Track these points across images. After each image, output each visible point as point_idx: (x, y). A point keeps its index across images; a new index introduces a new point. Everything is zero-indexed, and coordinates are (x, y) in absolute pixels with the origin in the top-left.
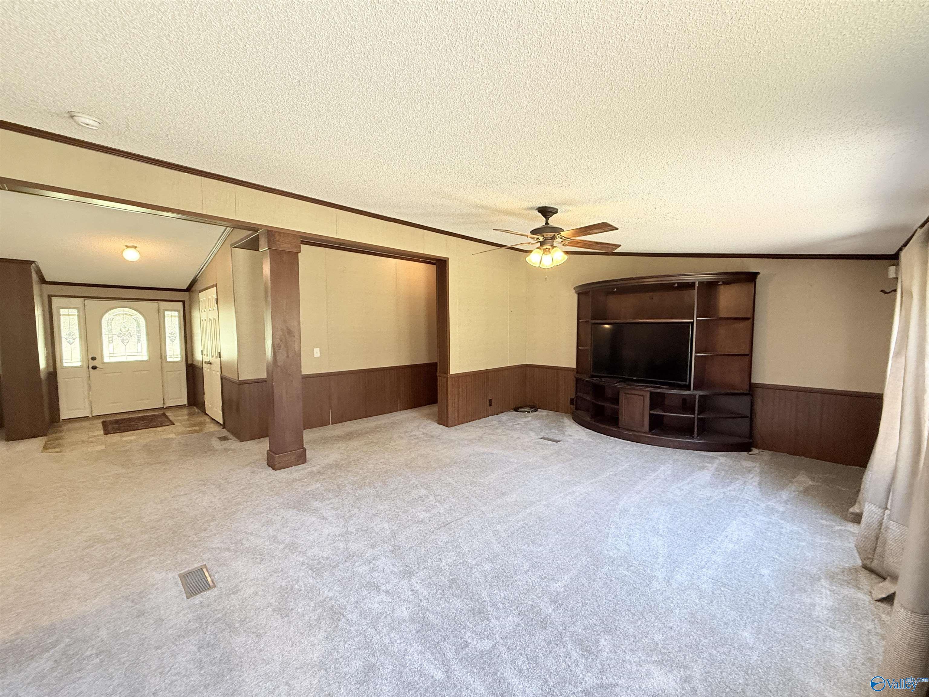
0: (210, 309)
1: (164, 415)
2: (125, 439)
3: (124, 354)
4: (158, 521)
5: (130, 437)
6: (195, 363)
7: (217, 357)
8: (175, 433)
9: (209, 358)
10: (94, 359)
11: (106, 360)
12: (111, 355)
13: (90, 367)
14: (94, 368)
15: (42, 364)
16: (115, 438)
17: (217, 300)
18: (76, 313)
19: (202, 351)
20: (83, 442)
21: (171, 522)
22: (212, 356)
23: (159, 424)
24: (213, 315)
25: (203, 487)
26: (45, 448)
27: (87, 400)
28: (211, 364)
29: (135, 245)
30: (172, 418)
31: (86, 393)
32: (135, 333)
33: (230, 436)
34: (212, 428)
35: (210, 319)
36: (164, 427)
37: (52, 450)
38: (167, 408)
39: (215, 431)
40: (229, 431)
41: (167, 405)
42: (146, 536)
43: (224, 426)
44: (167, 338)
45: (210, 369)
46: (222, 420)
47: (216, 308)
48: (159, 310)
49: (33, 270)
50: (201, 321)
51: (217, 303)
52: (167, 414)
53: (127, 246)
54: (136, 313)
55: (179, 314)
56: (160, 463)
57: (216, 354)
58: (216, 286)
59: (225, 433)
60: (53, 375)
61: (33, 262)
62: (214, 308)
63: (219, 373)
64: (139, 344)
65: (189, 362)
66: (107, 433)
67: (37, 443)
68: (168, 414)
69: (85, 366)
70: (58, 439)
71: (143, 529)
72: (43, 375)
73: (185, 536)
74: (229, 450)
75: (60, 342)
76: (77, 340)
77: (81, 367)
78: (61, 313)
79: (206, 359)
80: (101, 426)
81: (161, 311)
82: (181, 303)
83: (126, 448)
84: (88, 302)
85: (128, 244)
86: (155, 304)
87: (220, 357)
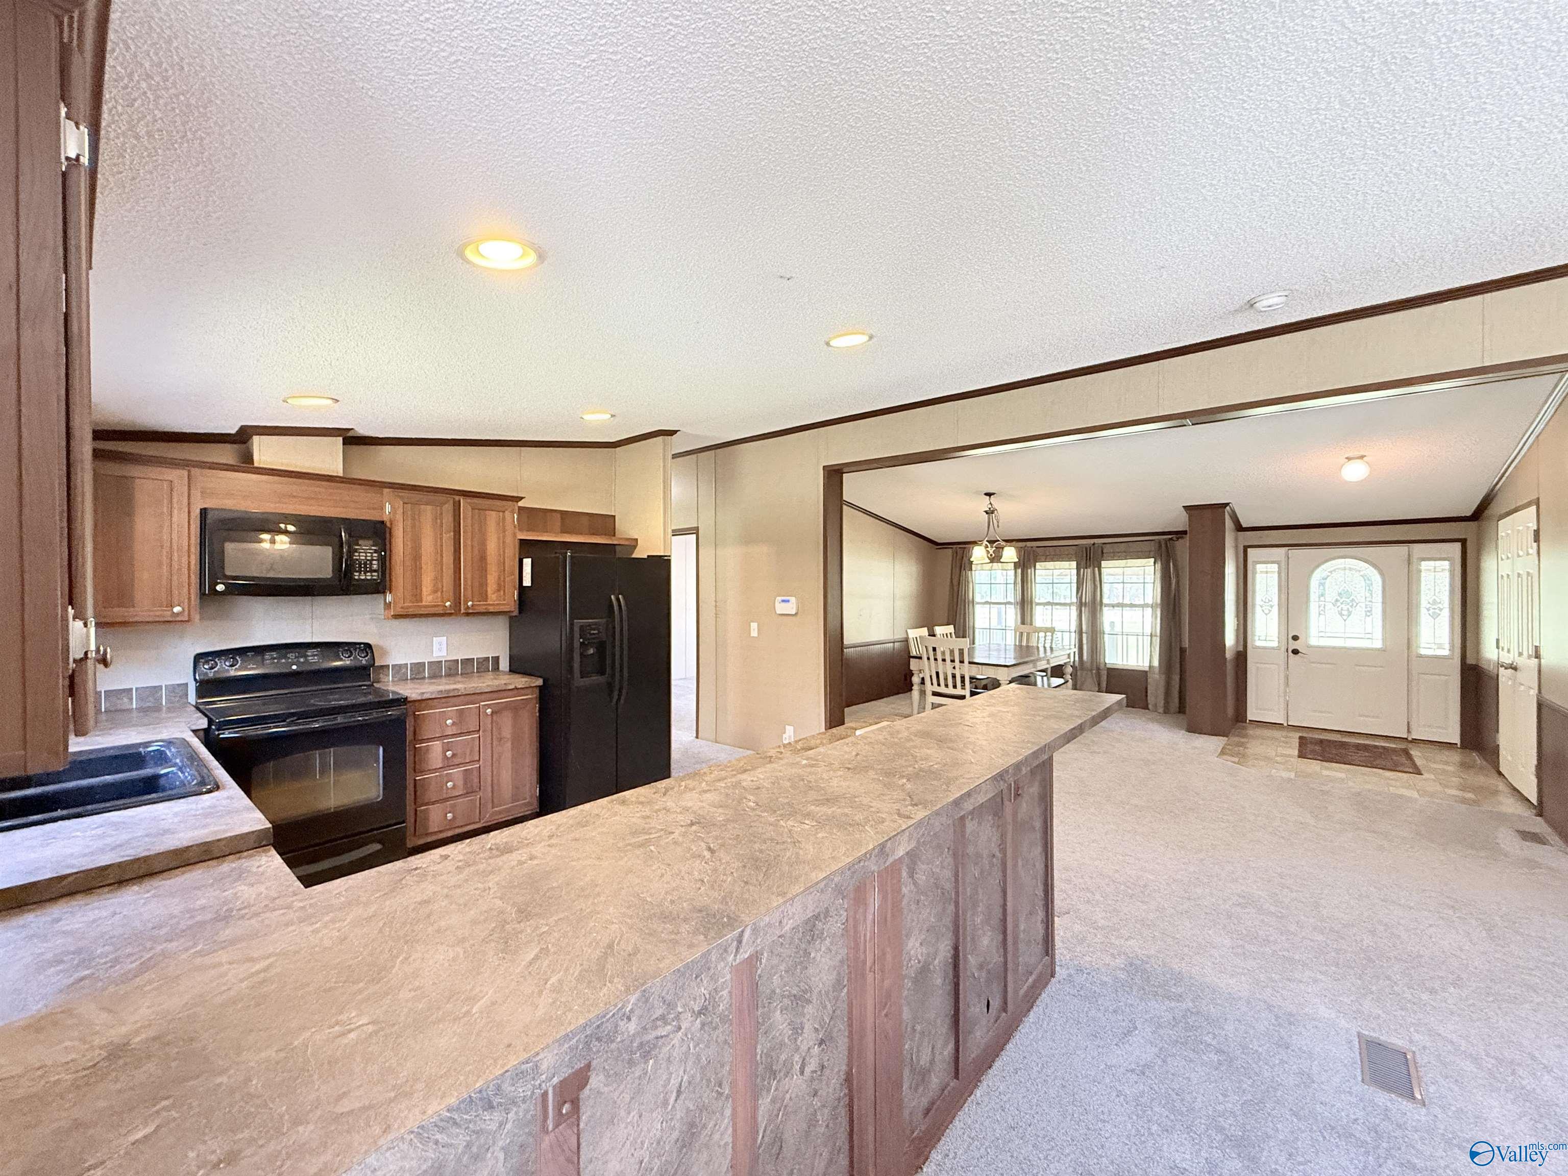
0: (1521, 553)
1: (1406, 752)
2: (1325, 773)
3: (1343, 635)
4: (1345, 926)
5: (1336, 772)
6: (1484, 665)
7: (1529, 657)
8: (1418, 791)
9: (1511, 656)
10: (1295, 638)
11: (1313, 641)
12: (1322, 634)
13: (1290, 651)
14: (1295, 652)
15: (1230, 639)
16: (1314, 766)
17: (1537, 534)
18: (1277, 569)
19: (1498, 641)
20: (1267, 759)
21: (1368, 941)
22: (1520, 654)
23: (1389, 765)
24: (1526, 564)
25: (1451, 912)
26: (1223, 753)
27: (1282, 700)
28: (1515, 669)
29: (1362, 453)
30: (1419, 762)
31: (1282, 688)
32: (1363, 600)
33: (1554, 838)
34: (1510, 806)
35: (1519, 575)
36: (1400, 774)
37: (1229, 758)
38: (1414, 741)
39: (1513, 815)
40: (1551, 823)
41: (1415, 736)
42: (1320, 938)
43: (1540, 810)
44: (1423, 611)
45: (1514, 679)
46: (1536, 795)
47: (1533, 551)
48: (1409, 560)
49: (1227, 517)
50: (1499, 577)
51: (1537, 539)
52: (1412, 752)
53: (1349, 459)
54: (1366, 565)
55: (1452, 565)
56: (1374, 832)
57: (1528, 650)
58: (1537, 503)
59: (1539, 826)
60: (1241, 657)
61: (1228, 504)
62: (1531, 551)
63: (1534, 692)
64: (1369, 619)
65: (1470, 661)
66: (1301, 755)
67: (1214, 743)
68: (1415, 753)
69: (1283, 649)
70: (1242, 745)
71: (1319, 924)
72: (1229, 655)
73: (1388, 978)
74: (1539, 866)
75: (1253, 614)
76: (1275, 610)
77: (1278, 648)
78: (1258, 571)
79: (1506, 659)
80: (1296, 743)
81: (1414, 560)
82: (1458, 546)
83: (1324, 788)
84: (1295, 553)
85: (1350, 455)
86: (1403, 549)
87: (1538, 656)
